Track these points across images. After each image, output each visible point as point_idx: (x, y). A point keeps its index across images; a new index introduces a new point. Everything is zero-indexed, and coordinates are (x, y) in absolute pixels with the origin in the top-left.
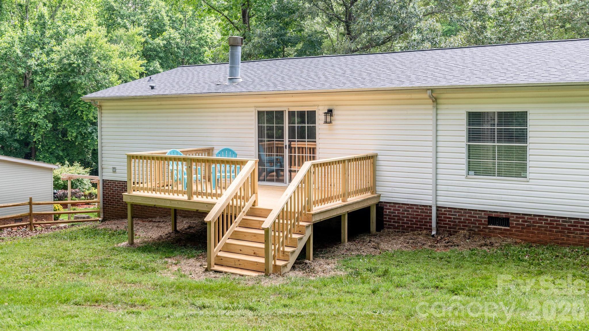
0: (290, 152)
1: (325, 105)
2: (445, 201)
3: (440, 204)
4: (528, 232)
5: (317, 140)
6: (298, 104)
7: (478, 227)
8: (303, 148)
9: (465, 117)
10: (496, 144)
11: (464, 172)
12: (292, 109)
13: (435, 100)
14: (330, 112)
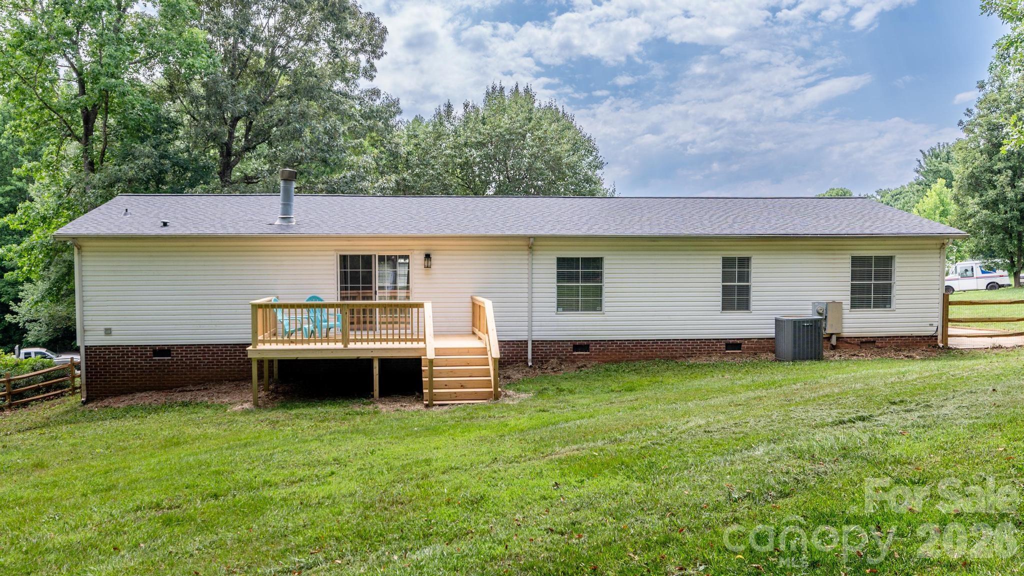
1: (422, 250)
2: (539, 335)
3: (535, 338)
4: (603, 355)
5: (410, 285)
6: (399, 248)
7: (565, 355)
9: (555, 262)
10: (580, 284)
11: (555, 309)
12: (382, 254)
13: (531, 248)
14: (428, 256)
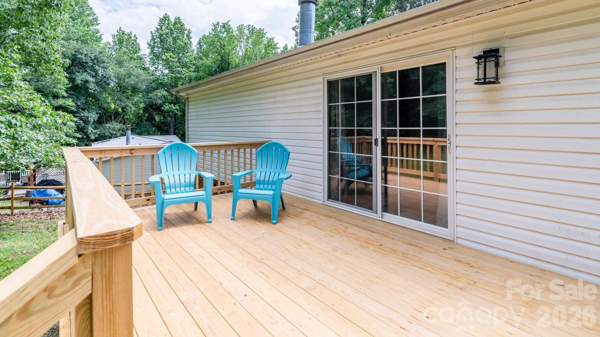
0: (384, 152)
1: (474, 44)
5: (449, 128)
8: (413, 145)
